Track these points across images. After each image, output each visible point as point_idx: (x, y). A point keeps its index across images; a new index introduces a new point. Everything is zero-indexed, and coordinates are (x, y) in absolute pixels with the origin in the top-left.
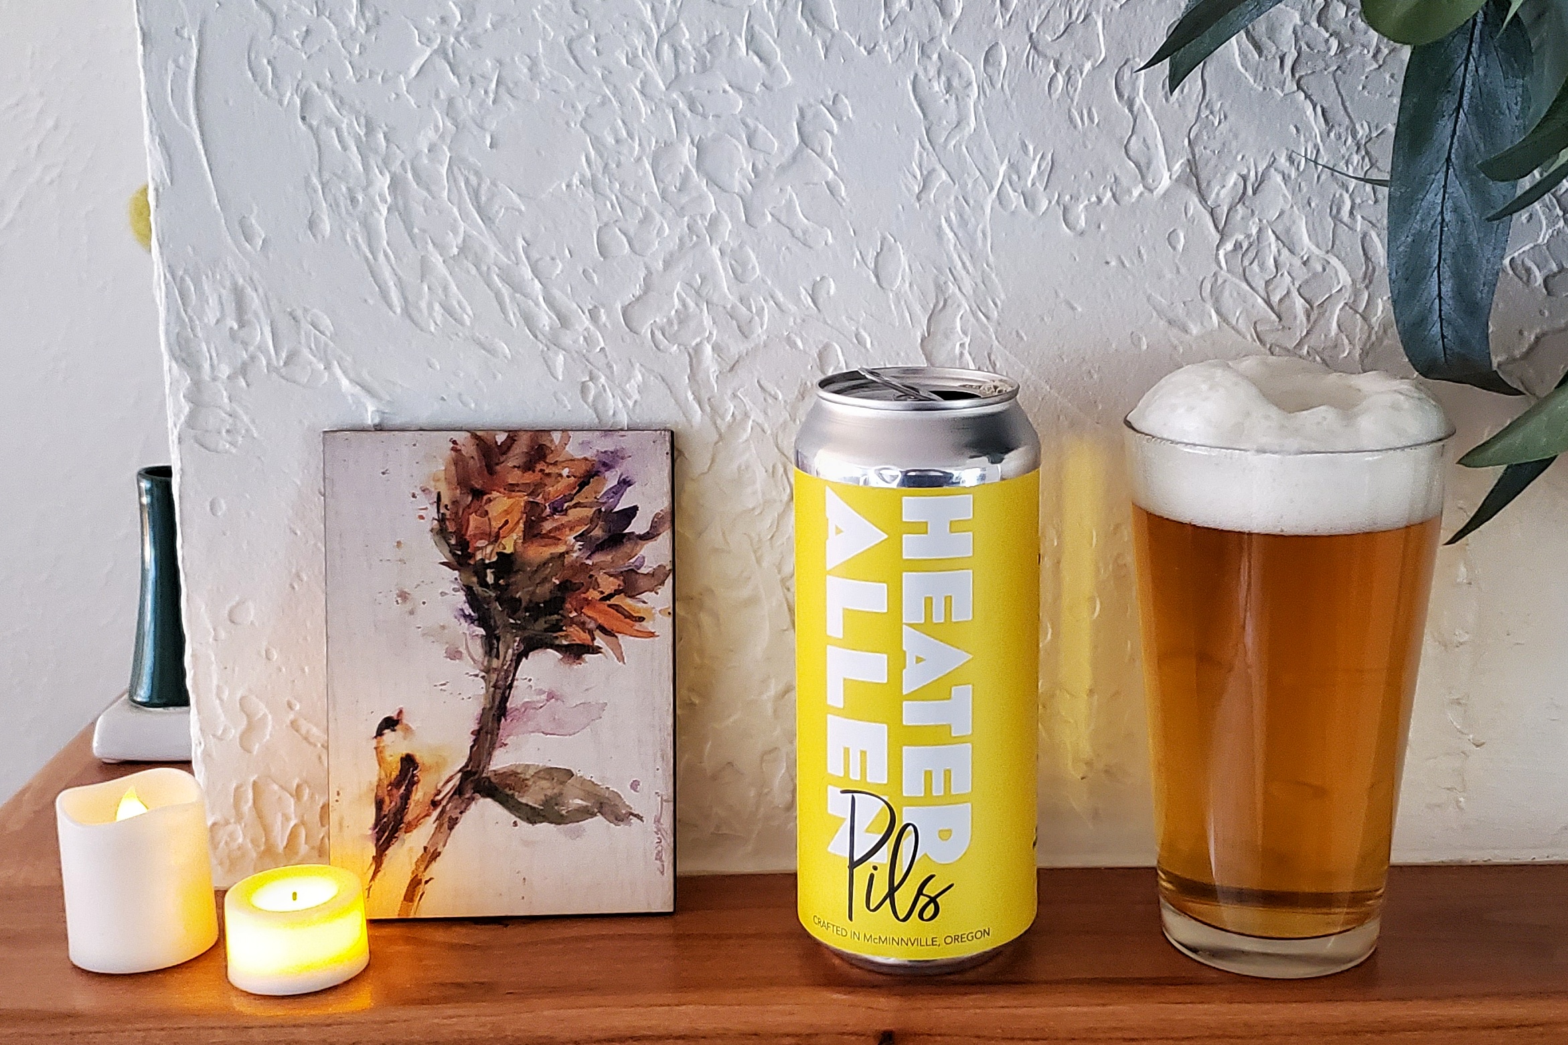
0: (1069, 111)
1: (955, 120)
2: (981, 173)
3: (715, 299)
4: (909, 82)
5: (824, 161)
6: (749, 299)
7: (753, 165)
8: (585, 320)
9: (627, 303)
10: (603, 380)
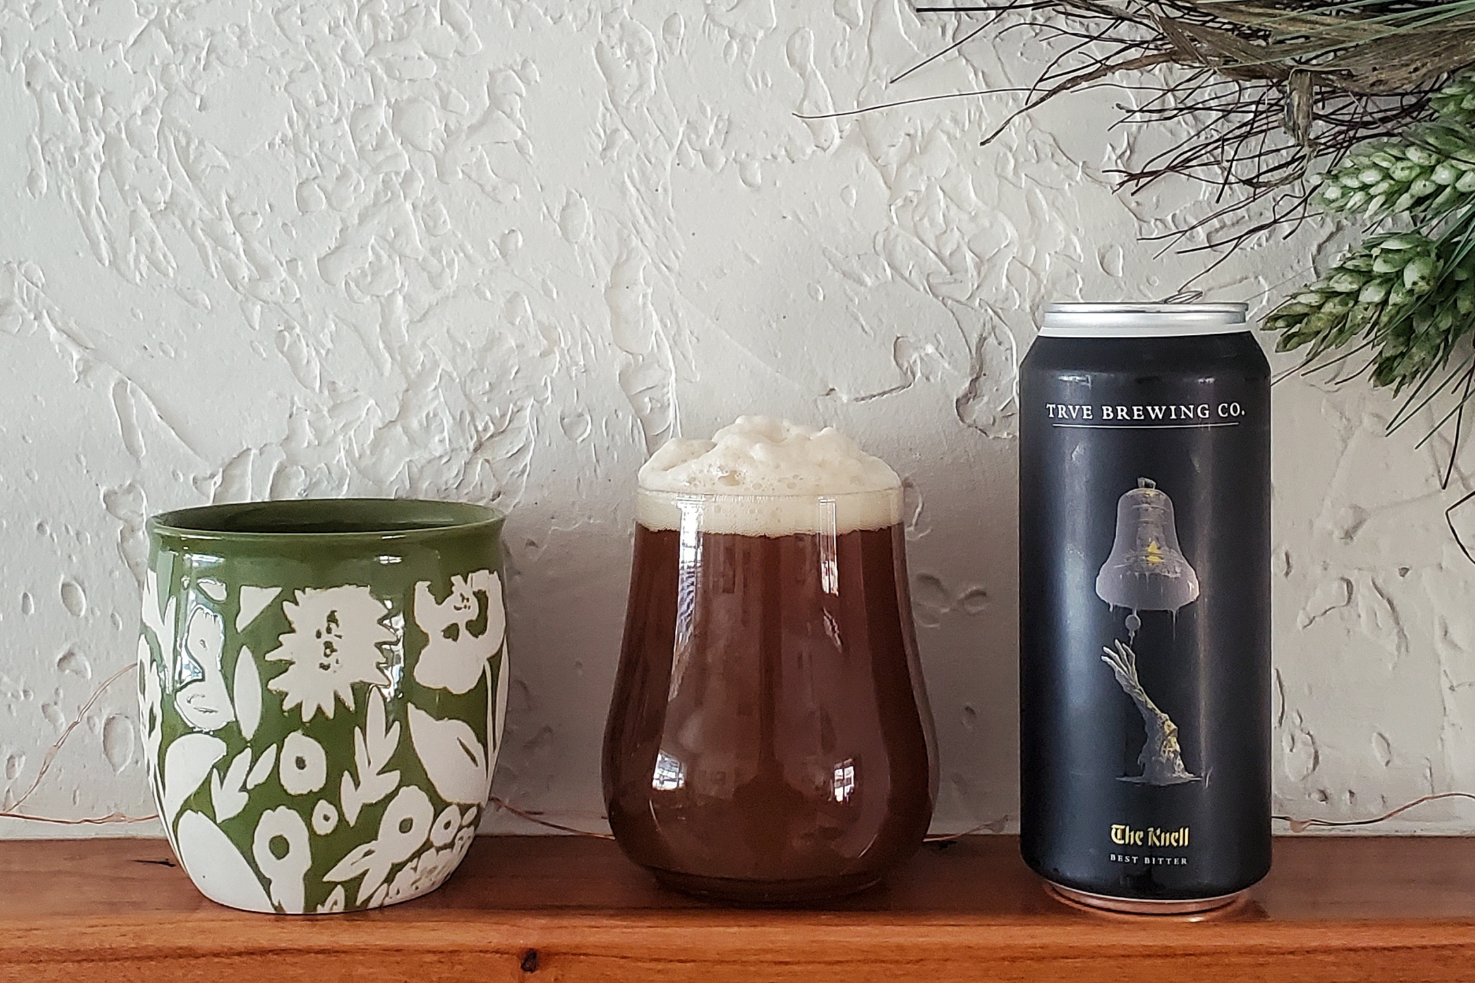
0: (745, 74)
1: (637, 83)
2: (660, 131)
3: (408, 252)
4: (593, 49)
5: (513, 120)
6: (440, 252)
7: (446, 125)
8: (282, 271)
9: (323, 255)
10: (298, 330)
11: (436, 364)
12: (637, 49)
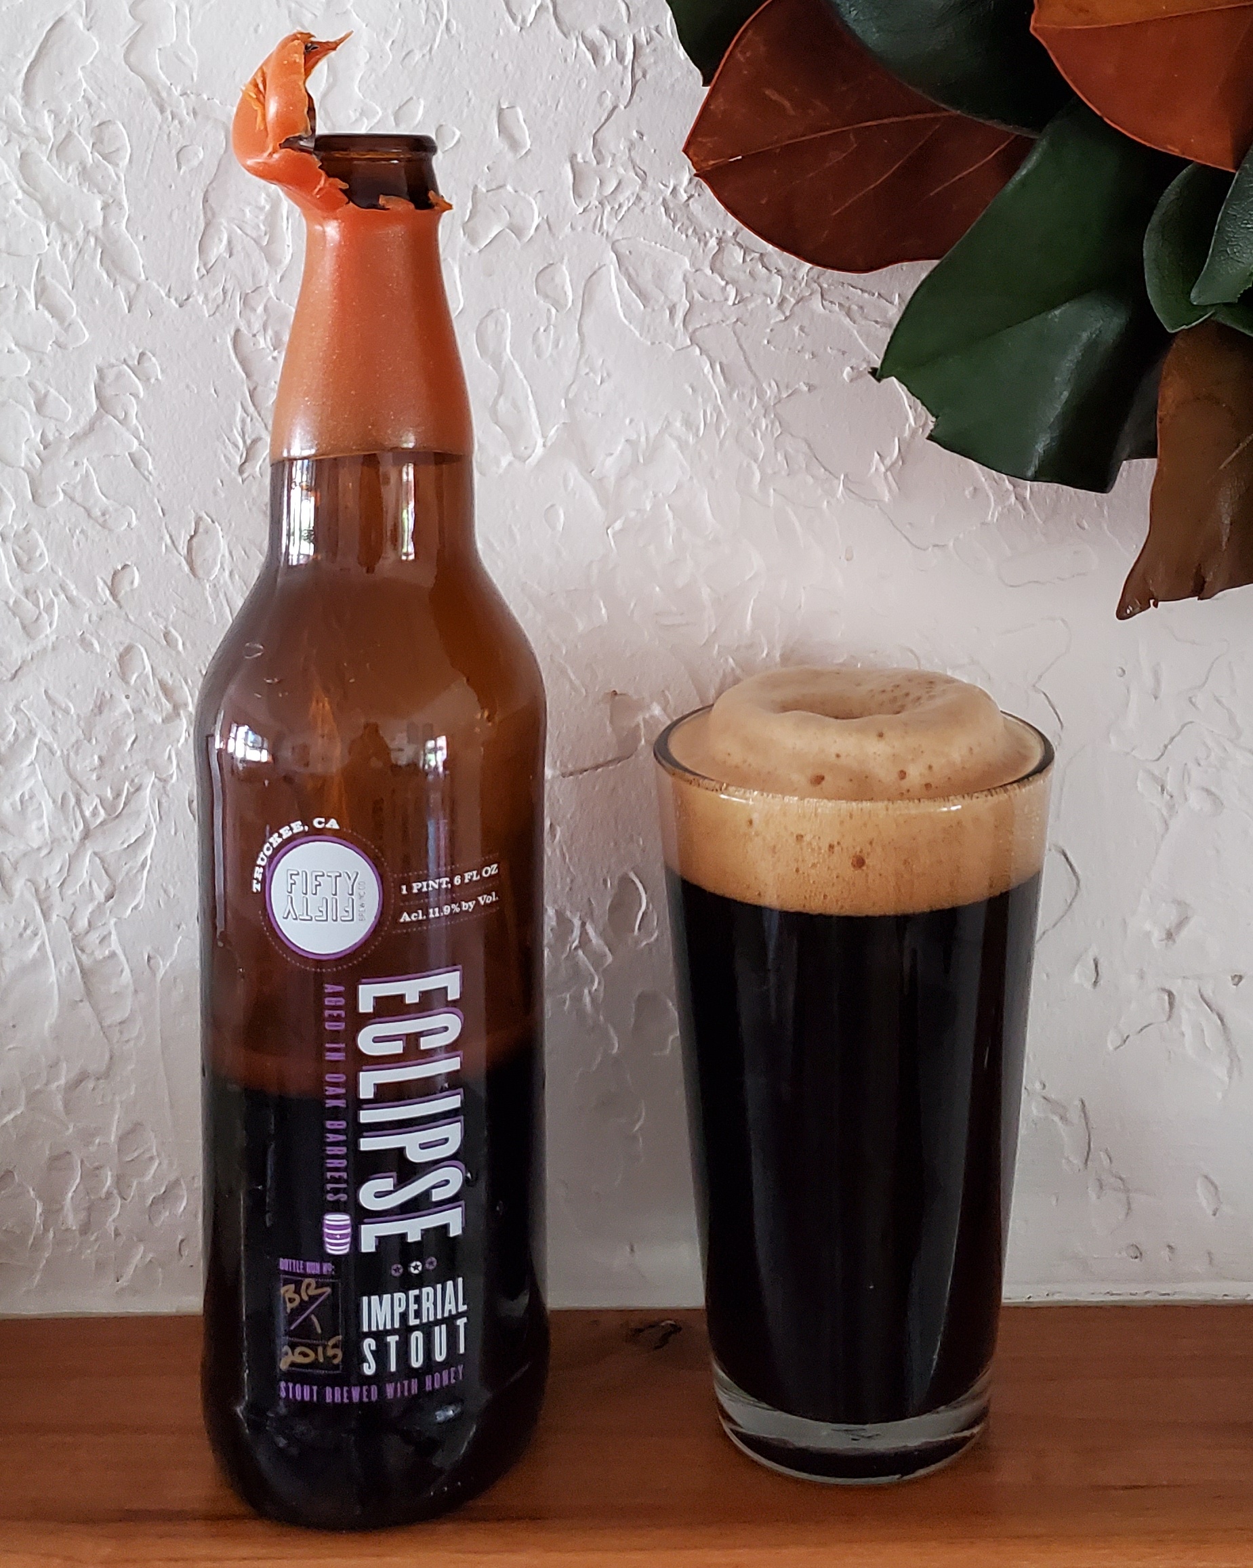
4: (229, 338)
5: (128, 429)
6: (35, 592)
7: (42, 435)
11: (32, 733)
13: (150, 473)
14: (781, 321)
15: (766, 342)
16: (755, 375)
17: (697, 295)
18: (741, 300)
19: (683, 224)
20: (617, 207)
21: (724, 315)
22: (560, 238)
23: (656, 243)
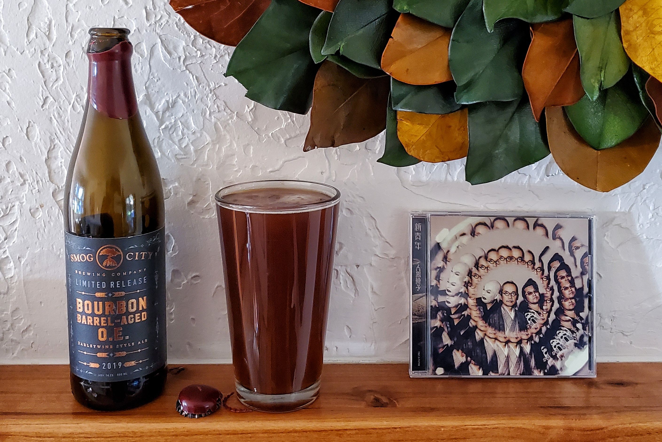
12: (55, 65)
13: (14, 107)
14: (215, 63)
15: (210, 69)
16: (207, 80)
17: (187, 54)
18: (202, 56)
19: (182, 30)
20: (160, 24)
21: (197, 61)
22: (143, 33)
23: (174, 36)
